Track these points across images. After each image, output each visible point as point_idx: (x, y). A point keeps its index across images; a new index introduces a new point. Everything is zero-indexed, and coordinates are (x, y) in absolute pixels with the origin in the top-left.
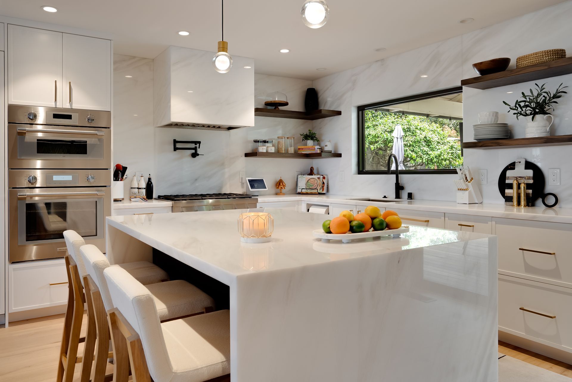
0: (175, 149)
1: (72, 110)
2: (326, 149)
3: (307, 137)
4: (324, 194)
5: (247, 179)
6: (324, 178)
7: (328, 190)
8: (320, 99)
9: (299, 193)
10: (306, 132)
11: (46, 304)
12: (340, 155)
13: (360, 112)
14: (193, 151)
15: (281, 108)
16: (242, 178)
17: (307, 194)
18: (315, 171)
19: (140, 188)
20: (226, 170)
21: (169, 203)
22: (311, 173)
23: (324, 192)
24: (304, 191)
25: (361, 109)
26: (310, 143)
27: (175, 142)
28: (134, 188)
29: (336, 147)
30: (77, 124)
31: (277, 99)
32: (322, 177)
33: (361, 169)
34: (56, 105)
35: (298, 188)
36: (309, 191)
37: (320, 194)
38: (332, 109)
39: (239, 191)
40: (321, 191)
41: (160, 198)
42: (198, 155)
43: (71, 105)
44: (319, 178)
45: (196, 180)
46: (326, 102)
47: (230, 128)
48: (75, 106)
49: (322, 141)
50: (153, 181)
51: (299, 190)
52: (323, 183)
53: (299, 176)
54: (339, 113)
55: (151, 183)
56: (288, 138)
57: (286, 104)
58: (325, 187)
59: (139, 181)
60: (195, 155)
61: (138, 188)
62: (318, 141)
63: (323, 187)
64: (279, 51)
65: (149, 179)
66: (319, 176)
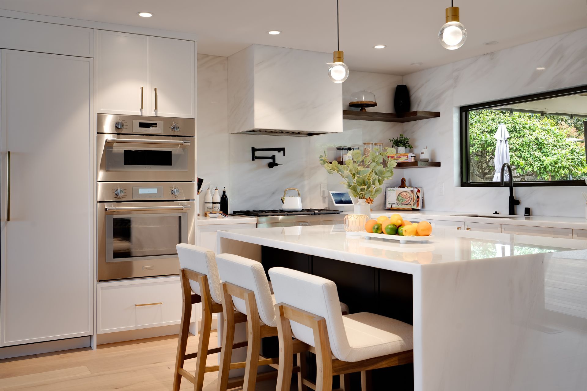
0: (254, 158)
1: (157, 117)
2: (422, 157)
3: (397, 143)
4: (418, 210)
5: (331, 192)
6: (418, 191)
7: (423, 206)
8: (413, 98)
9: (389, 210)
10: (397, 137)
11: (132, 327)
12: (438, 164)
13: (464, 114)
14: (271, 161)
15: (368, 109)
16: (323, 192)
17: (398, 210)
18: (407, 183)
19: (215, 203)
20: (306, 182)
21: (253, 219)
22: (403, 185)
23: (419, 208)
24: (394, 206)
25: (464, 110)
26: (402, 149)
27: (254, 150)
28: (209, 203)
29: (433, 154)
30: (162, 133)
31: (364, 99)
32: (416, 190)
33: (464, 181)
34: (142, 113)
35: (387, 203)
36: (401, 207)
37: (414, 210)
38: (429, 109)
39: (321, 206)
40: (415, 207)
41: (235, 213)
42: (277, 165)
43: (156, 113)
44: (412, 191)
45: (273, 193)
46: (420, 102)
47: (310, 134)
48: (161, 114)
49: (416, 147)
50: (228, 194)
51: (388, 206)
52: (418, 197)
53: (389, 189)
54: (437, 115)
55: (226, 197)
56: (375, 144)
57: (375, 105)
58: (420, 202)
59: (213, 195)
60: (272, 165)
61: (213, 203)
62: (411, 147)
63: (418, 201)
64: (374, 47)
65: (224, 192)
66: (412, 189)
